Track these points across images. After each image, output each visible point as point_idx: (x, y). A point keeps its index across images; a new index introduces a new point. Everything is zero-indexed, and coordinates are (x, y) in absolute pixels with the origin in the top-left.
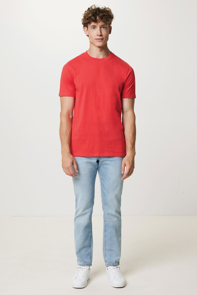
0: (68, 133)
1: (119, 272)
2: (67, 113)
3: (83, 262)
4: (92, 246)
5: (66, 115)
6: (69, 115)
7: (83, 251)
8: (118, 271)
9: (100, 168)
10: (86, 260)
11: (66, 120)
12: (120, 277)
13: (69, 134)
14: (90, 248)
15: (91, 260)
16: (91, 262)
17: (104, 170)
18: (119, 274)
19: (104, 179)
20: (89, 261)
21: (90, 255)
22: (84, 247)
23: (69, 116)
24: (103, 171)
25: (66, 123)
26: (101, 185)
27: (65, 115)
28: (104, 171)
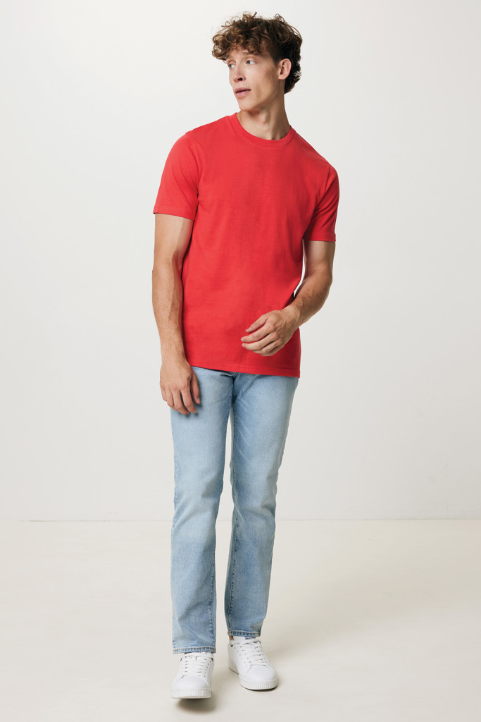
1: (260, 653)
2: (174, 256)
3: (195, 642)
4: (214, 603)
5: (173, 261)
6: (177, 261)
7: (196, 613)
8: (259, 649)
10: (201, 637)
11: (173, 274)
12: (265, 664)
13: (180, 308)
14: (209, 607)
15: (214, 638)
16: (214, 642)
17: (245, 402)
18: (261, 657)
19: (242, 423)
20: (210, 641)
21: (210, 625)
22: (198, 604)
23: (177, 266)
24: (241, 405)
25: (173, 279)
27: (171, 262)
28: (245, 405)
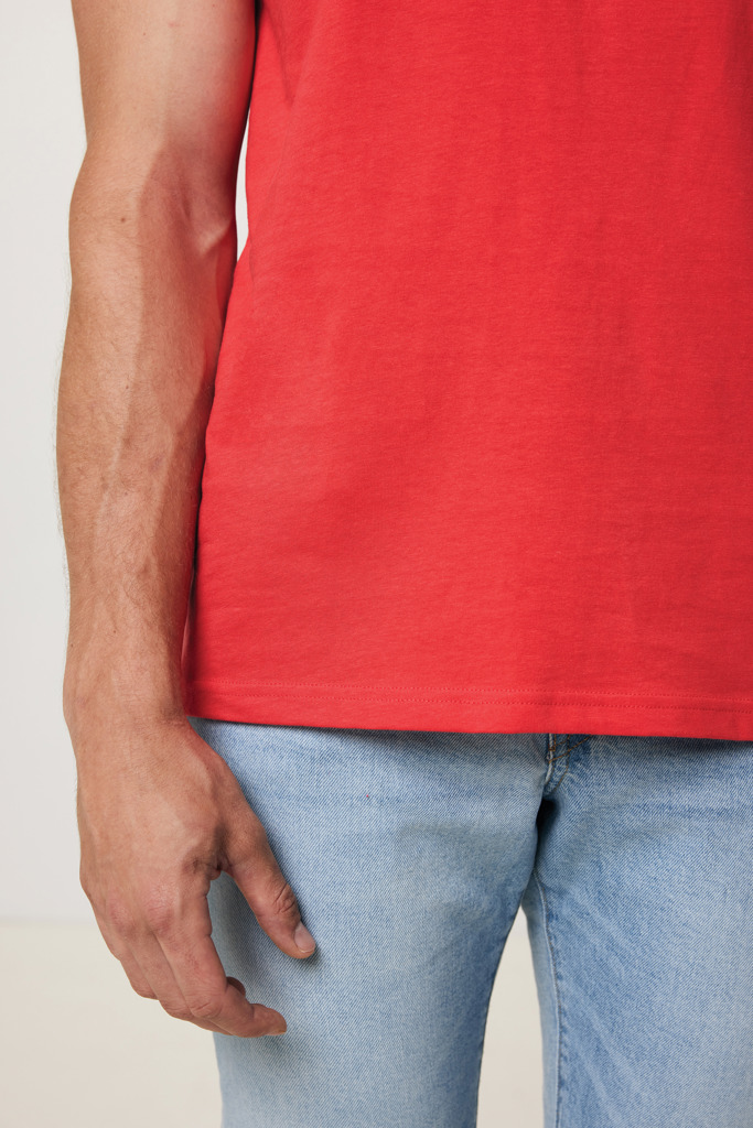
0: (162, 440)
2: (154, 174)
5: (144, 202)
6: (186, 204)
9: (561, 893)
11: (135, 272)
13: (179, 448)
17: (612, 928)
19: (598, 1025)
23: (181, 226)
24: (595, 940)
25: (138, 301)
26: (561, 1083)
27: (132, 203)
28: (612, 945)
